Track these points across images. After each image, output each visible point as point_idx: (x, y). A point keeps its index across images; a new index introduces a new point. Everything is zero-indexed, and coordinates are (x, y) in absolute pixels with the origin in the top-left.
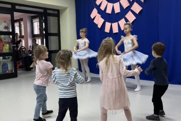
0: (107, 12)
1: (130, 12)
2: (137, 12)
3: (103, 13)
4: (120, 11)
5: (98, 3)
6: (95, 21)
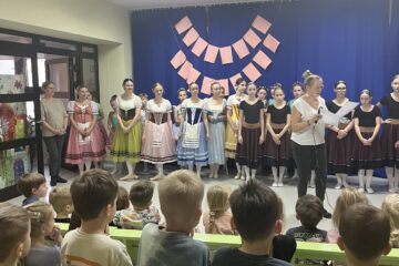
0: (206, 59)
1: (251, 65)
2: (265, 67)
3: (198, 62)
4: (231, 61)
5: (187, 41)
6: (180, 73)
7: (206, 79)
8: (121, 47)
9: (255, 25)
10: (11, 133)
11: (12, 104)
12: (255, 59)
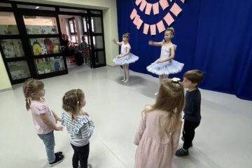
0: (146, 13)
1: (169, 14)
2: (176, 14)
4: (158, 12)
6: (134, 22)
10: (52, 51)
11: (51, 39)
12: (171, 10)
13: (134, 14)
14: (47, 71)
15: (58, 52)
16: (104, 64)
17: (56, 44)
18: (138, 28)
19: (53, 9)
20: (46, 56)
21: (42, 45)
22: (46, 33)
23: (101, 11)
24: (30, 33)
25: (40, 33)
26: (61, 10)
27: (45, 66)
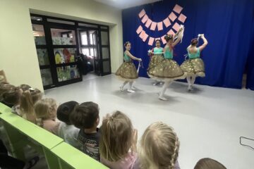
5: (143, 21)
6: (140, 36)
7: (151, 38)
8: (117, 26)
9: (174, 10)
10: (68, 60)
11: (69, 49)
12: (173, 27)
13: (140, 30)
14: (65, 79)
15: (73, 61)
16: (110, 73)
17: (72, 54)
18: (144, 40)
19: (73, 24)
20: (64, 65)
21: (62, 54)
22: (65, 44)
23: (108, 27)
24: (54, 44)
25: (60, 44)
26: (80, 24)
27: (63, 74)
